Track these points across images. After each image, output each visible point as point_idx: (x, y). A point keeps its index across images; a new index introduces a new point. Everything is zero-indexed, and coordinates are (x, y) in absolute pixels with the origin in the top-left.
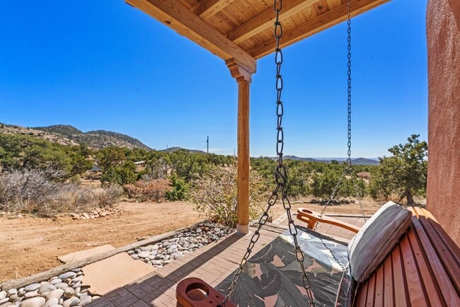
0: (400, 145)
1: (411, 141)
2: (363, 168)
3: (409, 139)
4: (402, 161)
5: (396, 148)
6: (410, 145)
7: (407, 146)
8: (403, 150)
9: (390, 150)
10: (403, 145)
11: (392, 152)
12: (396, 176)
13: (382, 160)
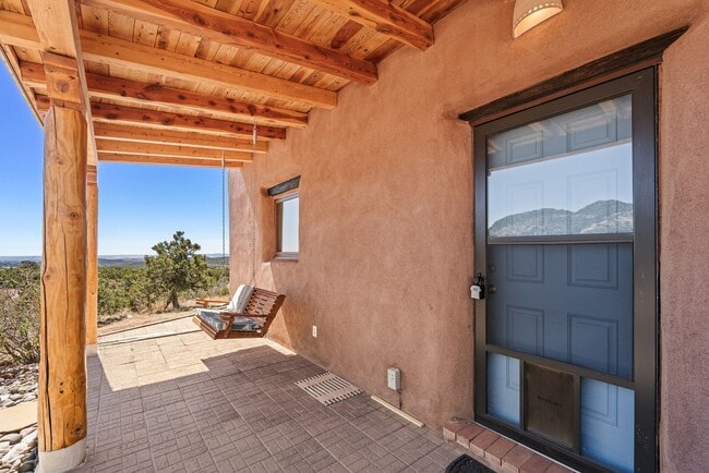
0: (165, 242)
1: (177, 239)
3: (175, 236)
4: (169, 260)
5: (161, 245)
6: (177, 243)
7: (172, 244)
8: (168, 249)
9: (154, 248)
10: (169, 242)
11: (157, 250)
12: (164, 279)
13: (148, 260)
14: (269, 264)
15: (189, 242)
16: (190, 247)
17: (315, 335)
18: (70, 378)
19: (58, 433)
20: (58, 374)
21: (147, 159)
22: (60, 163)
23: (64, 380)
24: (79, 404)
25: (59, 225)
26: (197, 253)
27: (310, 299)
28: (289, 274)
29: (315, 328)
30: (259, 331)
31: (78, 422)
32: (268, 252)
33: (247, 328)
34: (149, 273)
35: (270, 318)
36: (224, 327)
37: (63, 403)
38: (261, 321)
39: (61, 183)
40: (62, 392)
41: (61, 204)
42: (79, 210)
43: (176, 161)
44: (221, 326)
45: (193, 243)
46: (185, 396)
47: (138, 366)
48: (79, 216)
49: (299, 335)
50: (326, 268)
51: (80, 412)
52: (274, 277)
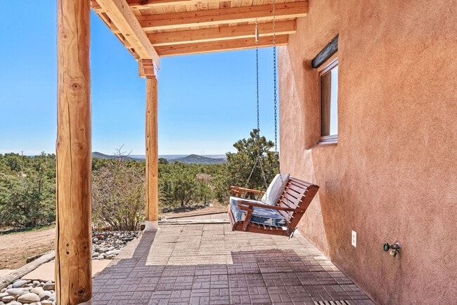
0: (244, 140)
1: (253, 136)
2: (199, 169)
3: (251, 134)
4: (246, 157)
5: (240, 142)
6: (253, 141)
7: (250, 141)
8: (246, 146)
9: (235, 146)
10: (247, 140)
11: (237, 147)
12: (242, 174)
13: (229, 156)
14: (310, 150)
15: (264, 139)
16: (265, 144)
17: (354, 244)
18: (74, 241)
19: (65, 290)
20: (65, 235)
21: (196, 47)
22: (65, 37)
23: (69, 243)
24: (82, 268)
25: (65, 95)
26: (272, 150)
27: (349, 193)
28: (328, 162)
29: (354, 233)
30: (284, 228)
31: (82, 284)
32: (311, 137)
33: (270, 222)
34: (229, 168)
35: (299, 213)
36: (243, 218)
37: (70, 264)
38: (288, 216)
39: (65, 55)
40: (68, 253)
41: (66, 76)
42: (80, 82)
43: (222, 45)
44: (240, 216)
45: (267, 141)
46: (196, 285)
47: (178, 246)
48: (80, 87)
49: (338, 241)
50: (367, 150)
51: (83, 275)
52: (315, 166)
